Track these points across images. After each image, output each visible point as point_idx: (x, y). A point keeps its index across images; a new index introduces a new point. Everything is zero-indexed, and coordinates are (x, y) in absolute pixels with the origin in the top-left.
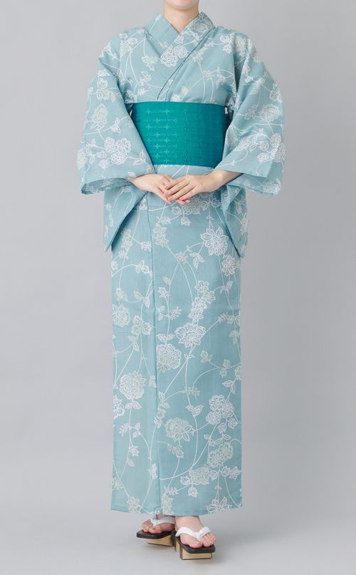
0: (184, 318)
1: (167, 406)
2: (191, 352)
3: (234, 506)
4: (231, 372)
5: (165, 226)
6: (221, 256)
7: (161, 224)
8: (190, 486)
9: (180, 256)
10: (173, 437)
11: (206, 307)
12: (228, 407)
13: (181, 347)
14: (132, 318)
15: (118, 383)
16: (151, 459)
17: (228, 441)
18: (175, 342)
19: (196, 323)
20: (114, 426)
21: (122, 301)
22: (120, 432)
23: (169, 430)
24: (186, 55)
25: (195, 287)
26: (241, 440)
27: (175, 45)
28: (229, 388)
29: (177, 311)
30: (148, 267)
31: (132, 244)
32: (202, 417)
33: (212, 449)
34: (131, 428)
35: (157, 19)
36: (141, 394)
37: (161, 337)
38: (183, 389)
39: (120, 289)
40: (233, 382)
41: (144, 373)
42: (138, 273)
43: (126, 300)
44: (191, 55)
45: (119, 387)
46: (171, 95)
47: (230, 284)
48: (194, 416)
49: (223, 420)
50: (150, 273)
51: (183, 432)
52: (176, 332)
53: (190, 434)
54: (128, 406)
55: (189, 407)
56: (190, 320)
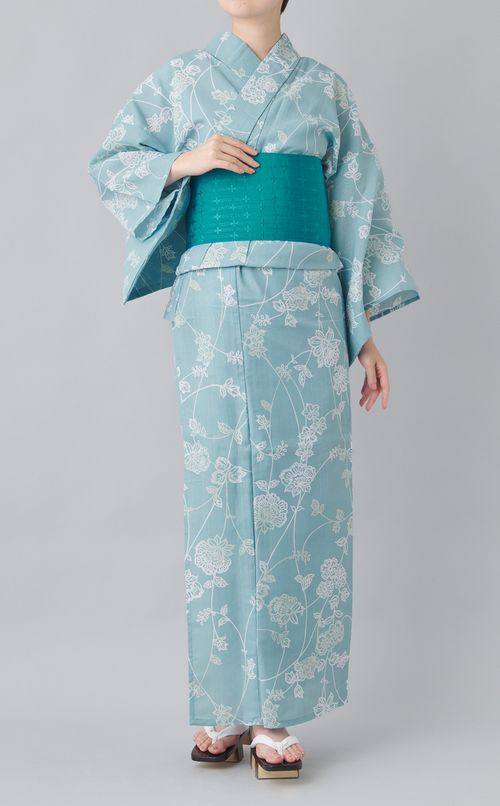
0: (290, 456)
1: (272, 579)
2: (299, 503)
3: (341, 704)
4: (344, 525)
5: (264, 328)
6: (332, 368)
7: (257, 325)
8: (295, 684)
9: (283, 371)
10: (279, 620)
11: (316, 440)
12: (342, 573)
13: (286, 497)
14: (214, 461)
15: (192, 552)
16: (246, 652)
17: (340, 619)
18: (279, 491)
19: (304, 463)
20: (187, 611)
21: (198, 438)
22: (198, 621)
23: (273, 612)
24: (275, 89)
25: (303, 413)
26: (351, 615)
27: (258, 75)
28: (342, 548)
29: (282, 447)
30: (238, 388)
31: (213, 356)
32: (312, 590)
33: (322, 630)
34: (214, 613)
35: (224, 39)
36: (227, 566)
37: (260, 484)
38: (291, 554)
39: (195, 420)
40: (345, 539)
41: (232, 536)
42: (224, 396)
43: (204, 436)
44: (282, 90)
45: (193, 559)
46: (263, 144)
47: (342, 405)
48: (304, 590)
49: (335, 592)
50: (242, 396)
51: (290, 612)
52: (281, 476)
53: (298, 614)
54: (208, 584)
55: (298, 578)
56: (298, 459)
